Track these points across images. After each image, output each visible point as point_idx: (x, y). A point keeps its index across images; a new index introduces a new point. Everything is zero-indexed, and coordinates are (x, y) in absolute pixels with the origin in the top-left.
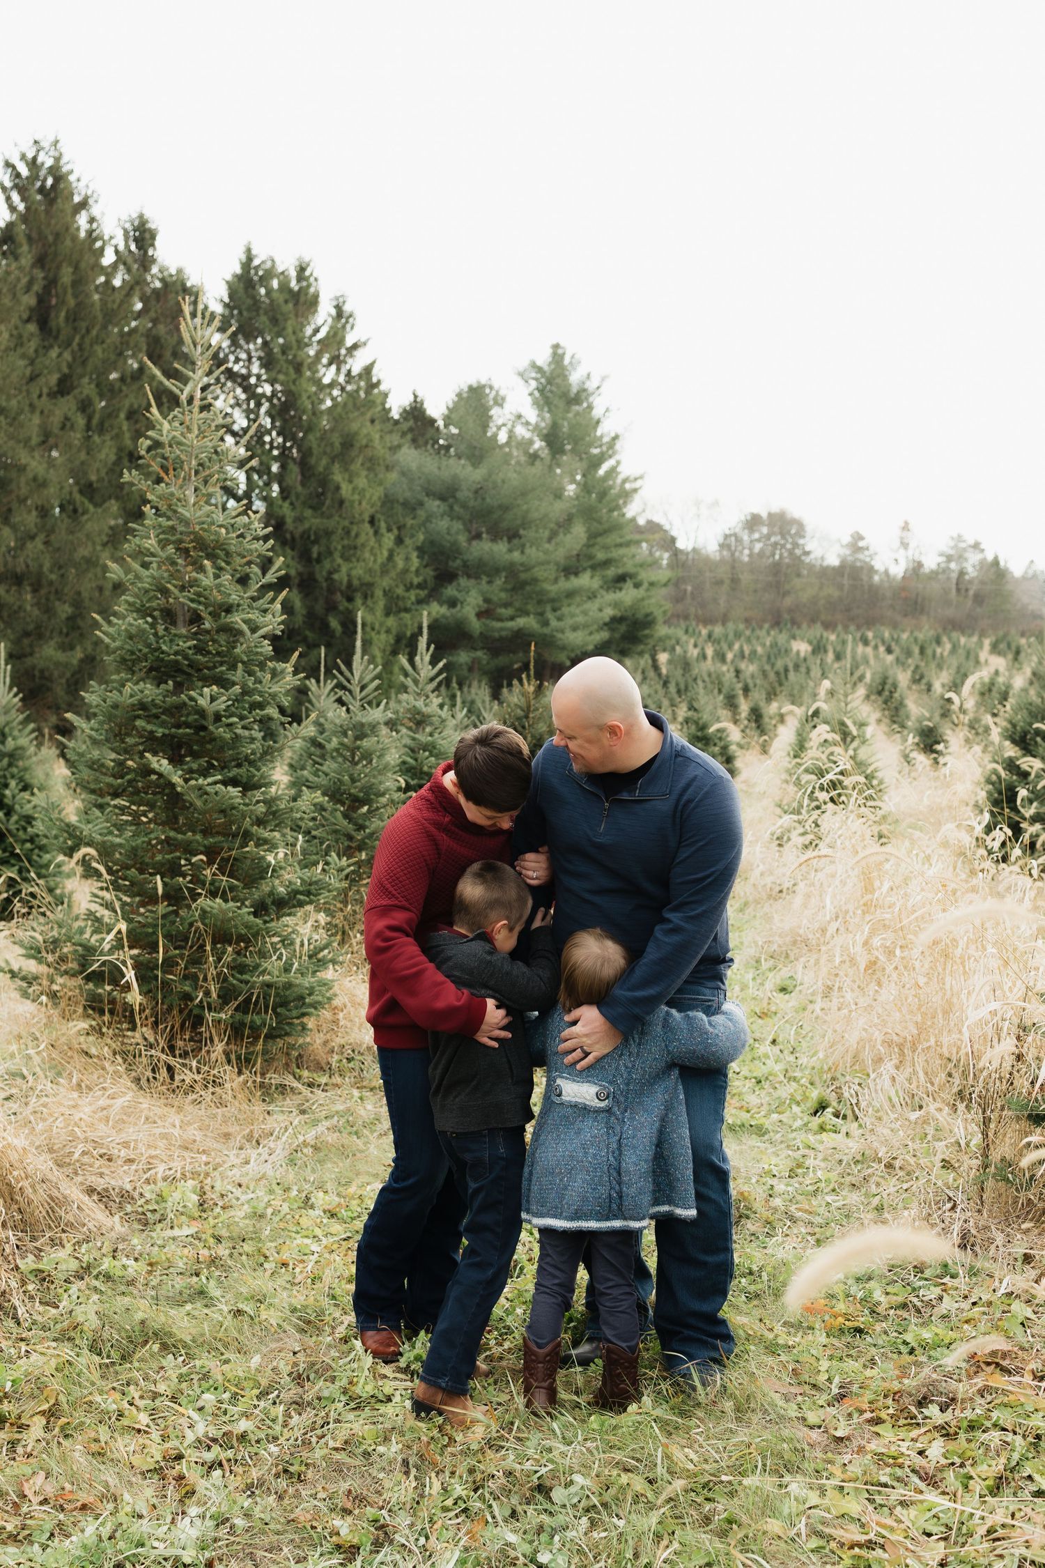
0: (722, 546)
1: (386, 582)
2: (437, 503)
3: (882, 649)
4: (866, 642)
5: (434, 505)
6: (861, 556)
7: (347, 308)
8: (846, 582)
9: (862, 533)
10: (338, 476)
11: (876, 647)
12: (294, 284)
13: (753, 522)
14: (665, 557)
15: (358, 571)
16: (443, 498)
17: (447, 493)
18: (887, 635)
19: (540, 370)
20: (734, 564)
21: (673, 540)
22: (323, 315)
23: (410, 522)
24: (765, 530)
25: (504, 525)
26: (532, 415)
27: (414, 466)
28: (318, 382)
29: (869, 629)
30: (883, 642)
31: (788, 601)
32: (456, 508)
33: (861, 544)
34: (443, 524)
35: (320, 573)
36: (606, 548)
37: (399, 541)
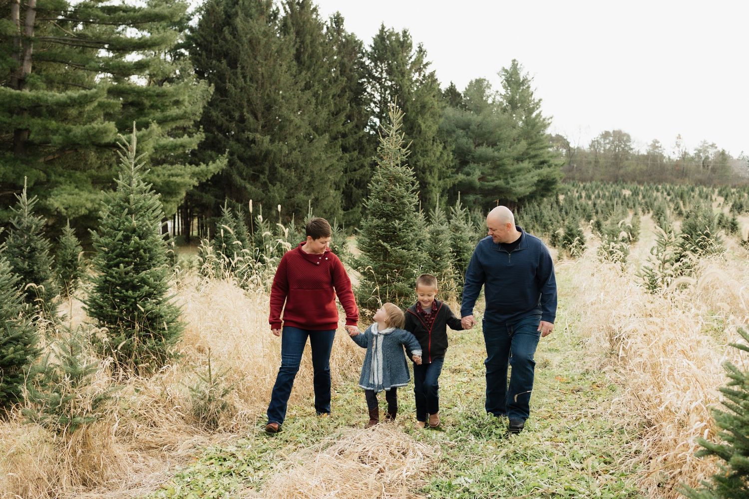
0: (590, 146)
1: (440, 166)
2: (461, 131)
3: (665, 193)
4: (658, 190)
5: (460, 132)
6: (657, 150)
7: (424, 48)
8: (649, 162)
9: (658, 140)
10: (420, 121)
11: (662, 193)
12: (402, 39)
13: (606, 135)
14: (564, 151)
15: (428, 161)
16: (463, 129)
17: (466, 127)
18: (668, 187)
19: (506, 71)
20: (596, 154)
21: (568, 144)
22: (413, 53)
23: (449, 140)
24: (611, 139)
25: (490, 140)
26: (503, 92)
27: (451, 115)
28: (410, 80)
29: (659, 185)
30: (666, 190)
31: (622, 171)
32: (469, 133)
33: (657, 145)
34: (464, 141)
36: (535, 149)
37: (445, 148)
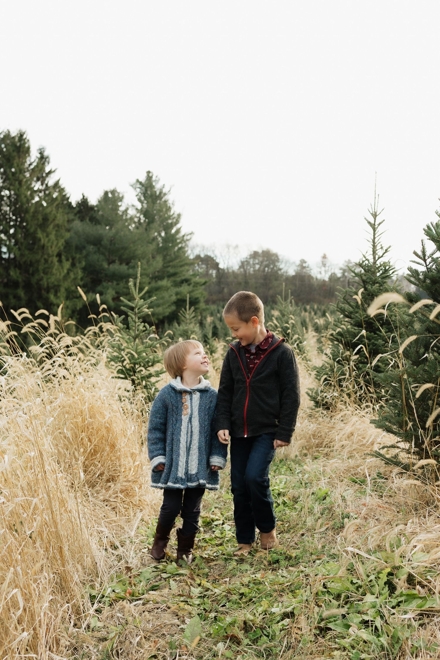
0: (240, 267)
1: (66, 284)
2: (92, 247)
3: (313, 313)
4: (306, 310)
5: (91, 248)
6: (304, 270)
7: (46, 154)
8: (297, 283)
9: (306, 260)
10: (40, 234)
11: (310, 313)
12: (18, 144)
13: (255, 255)
14: (214, 272)
15: (53, 279)
16: (95, 244)
17: (97, 242)
18: (316, 307)
19: (141, 183)
20: (245, 275)
21: (217, 264)
22: (33, 157)
23: (78, 256)
24: (261, 259)
25: (125, 257)
26: (139, 206)
27: (80, 229)
28: (32, 189)
29: (308, 304)
30: (314, 310)
32: (101, 249)
33: (304, 265)
34: (95, 257)
35: (34, 280)
36: (174, 267)
37: (73, 265)
